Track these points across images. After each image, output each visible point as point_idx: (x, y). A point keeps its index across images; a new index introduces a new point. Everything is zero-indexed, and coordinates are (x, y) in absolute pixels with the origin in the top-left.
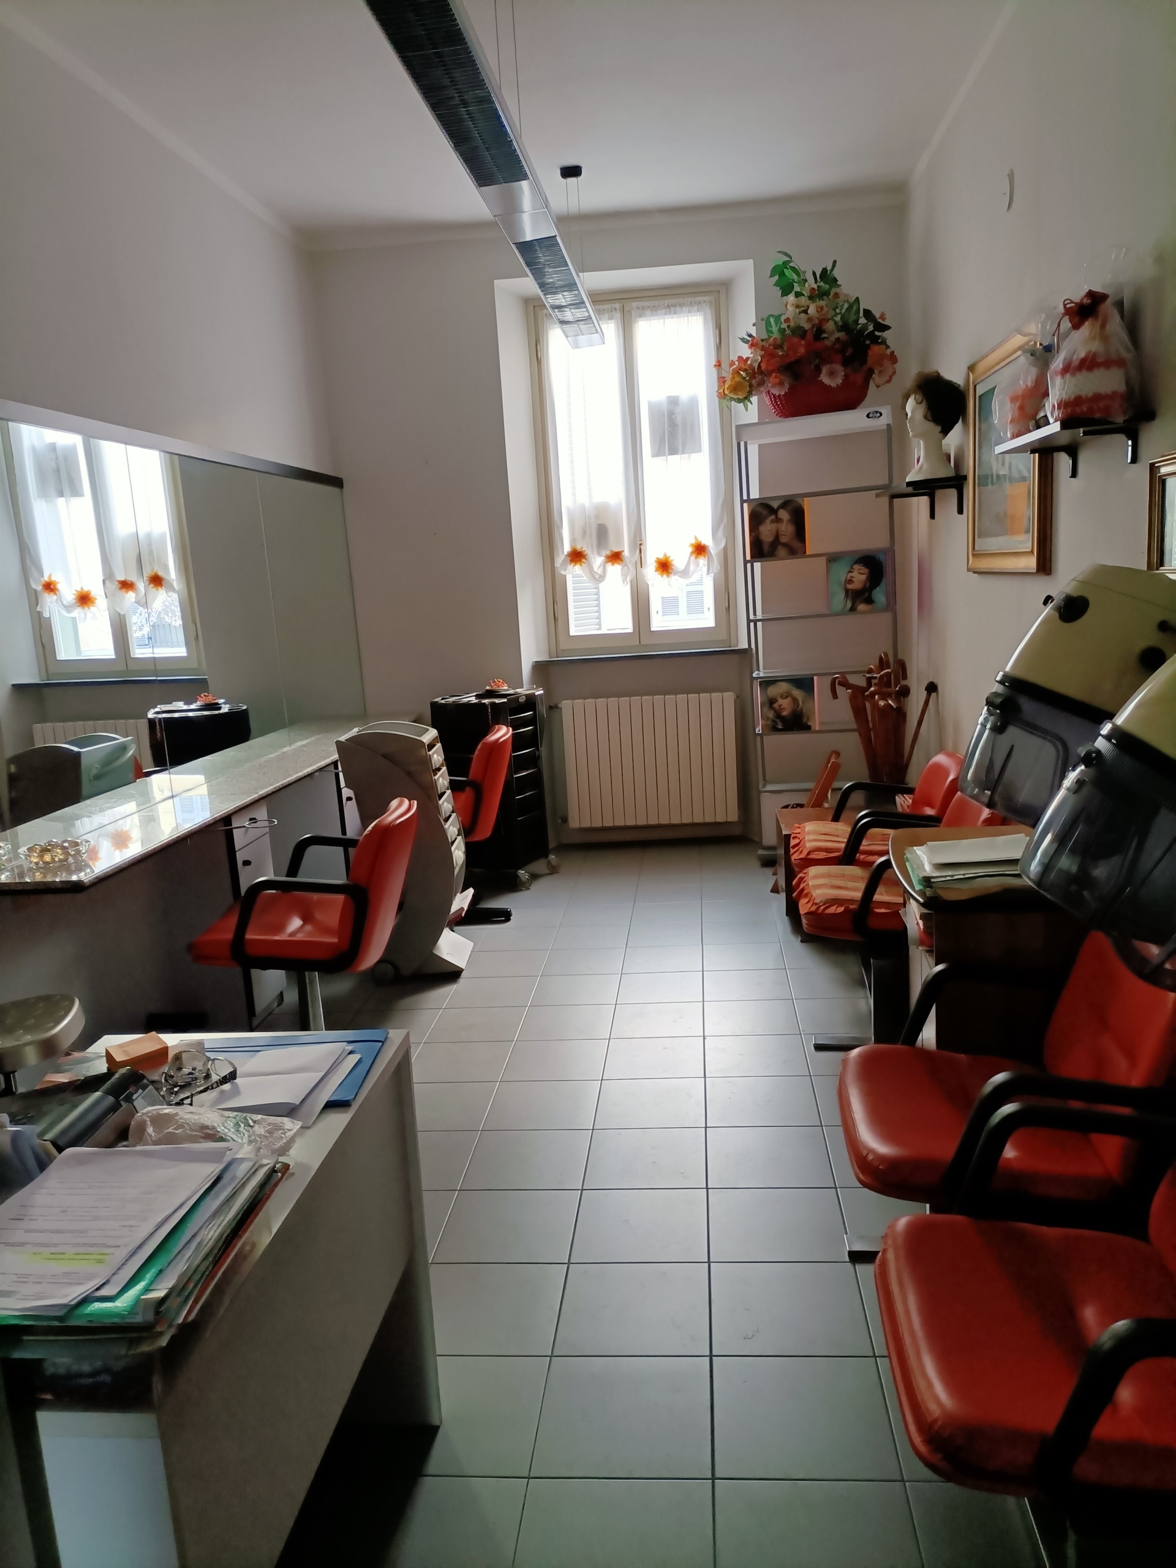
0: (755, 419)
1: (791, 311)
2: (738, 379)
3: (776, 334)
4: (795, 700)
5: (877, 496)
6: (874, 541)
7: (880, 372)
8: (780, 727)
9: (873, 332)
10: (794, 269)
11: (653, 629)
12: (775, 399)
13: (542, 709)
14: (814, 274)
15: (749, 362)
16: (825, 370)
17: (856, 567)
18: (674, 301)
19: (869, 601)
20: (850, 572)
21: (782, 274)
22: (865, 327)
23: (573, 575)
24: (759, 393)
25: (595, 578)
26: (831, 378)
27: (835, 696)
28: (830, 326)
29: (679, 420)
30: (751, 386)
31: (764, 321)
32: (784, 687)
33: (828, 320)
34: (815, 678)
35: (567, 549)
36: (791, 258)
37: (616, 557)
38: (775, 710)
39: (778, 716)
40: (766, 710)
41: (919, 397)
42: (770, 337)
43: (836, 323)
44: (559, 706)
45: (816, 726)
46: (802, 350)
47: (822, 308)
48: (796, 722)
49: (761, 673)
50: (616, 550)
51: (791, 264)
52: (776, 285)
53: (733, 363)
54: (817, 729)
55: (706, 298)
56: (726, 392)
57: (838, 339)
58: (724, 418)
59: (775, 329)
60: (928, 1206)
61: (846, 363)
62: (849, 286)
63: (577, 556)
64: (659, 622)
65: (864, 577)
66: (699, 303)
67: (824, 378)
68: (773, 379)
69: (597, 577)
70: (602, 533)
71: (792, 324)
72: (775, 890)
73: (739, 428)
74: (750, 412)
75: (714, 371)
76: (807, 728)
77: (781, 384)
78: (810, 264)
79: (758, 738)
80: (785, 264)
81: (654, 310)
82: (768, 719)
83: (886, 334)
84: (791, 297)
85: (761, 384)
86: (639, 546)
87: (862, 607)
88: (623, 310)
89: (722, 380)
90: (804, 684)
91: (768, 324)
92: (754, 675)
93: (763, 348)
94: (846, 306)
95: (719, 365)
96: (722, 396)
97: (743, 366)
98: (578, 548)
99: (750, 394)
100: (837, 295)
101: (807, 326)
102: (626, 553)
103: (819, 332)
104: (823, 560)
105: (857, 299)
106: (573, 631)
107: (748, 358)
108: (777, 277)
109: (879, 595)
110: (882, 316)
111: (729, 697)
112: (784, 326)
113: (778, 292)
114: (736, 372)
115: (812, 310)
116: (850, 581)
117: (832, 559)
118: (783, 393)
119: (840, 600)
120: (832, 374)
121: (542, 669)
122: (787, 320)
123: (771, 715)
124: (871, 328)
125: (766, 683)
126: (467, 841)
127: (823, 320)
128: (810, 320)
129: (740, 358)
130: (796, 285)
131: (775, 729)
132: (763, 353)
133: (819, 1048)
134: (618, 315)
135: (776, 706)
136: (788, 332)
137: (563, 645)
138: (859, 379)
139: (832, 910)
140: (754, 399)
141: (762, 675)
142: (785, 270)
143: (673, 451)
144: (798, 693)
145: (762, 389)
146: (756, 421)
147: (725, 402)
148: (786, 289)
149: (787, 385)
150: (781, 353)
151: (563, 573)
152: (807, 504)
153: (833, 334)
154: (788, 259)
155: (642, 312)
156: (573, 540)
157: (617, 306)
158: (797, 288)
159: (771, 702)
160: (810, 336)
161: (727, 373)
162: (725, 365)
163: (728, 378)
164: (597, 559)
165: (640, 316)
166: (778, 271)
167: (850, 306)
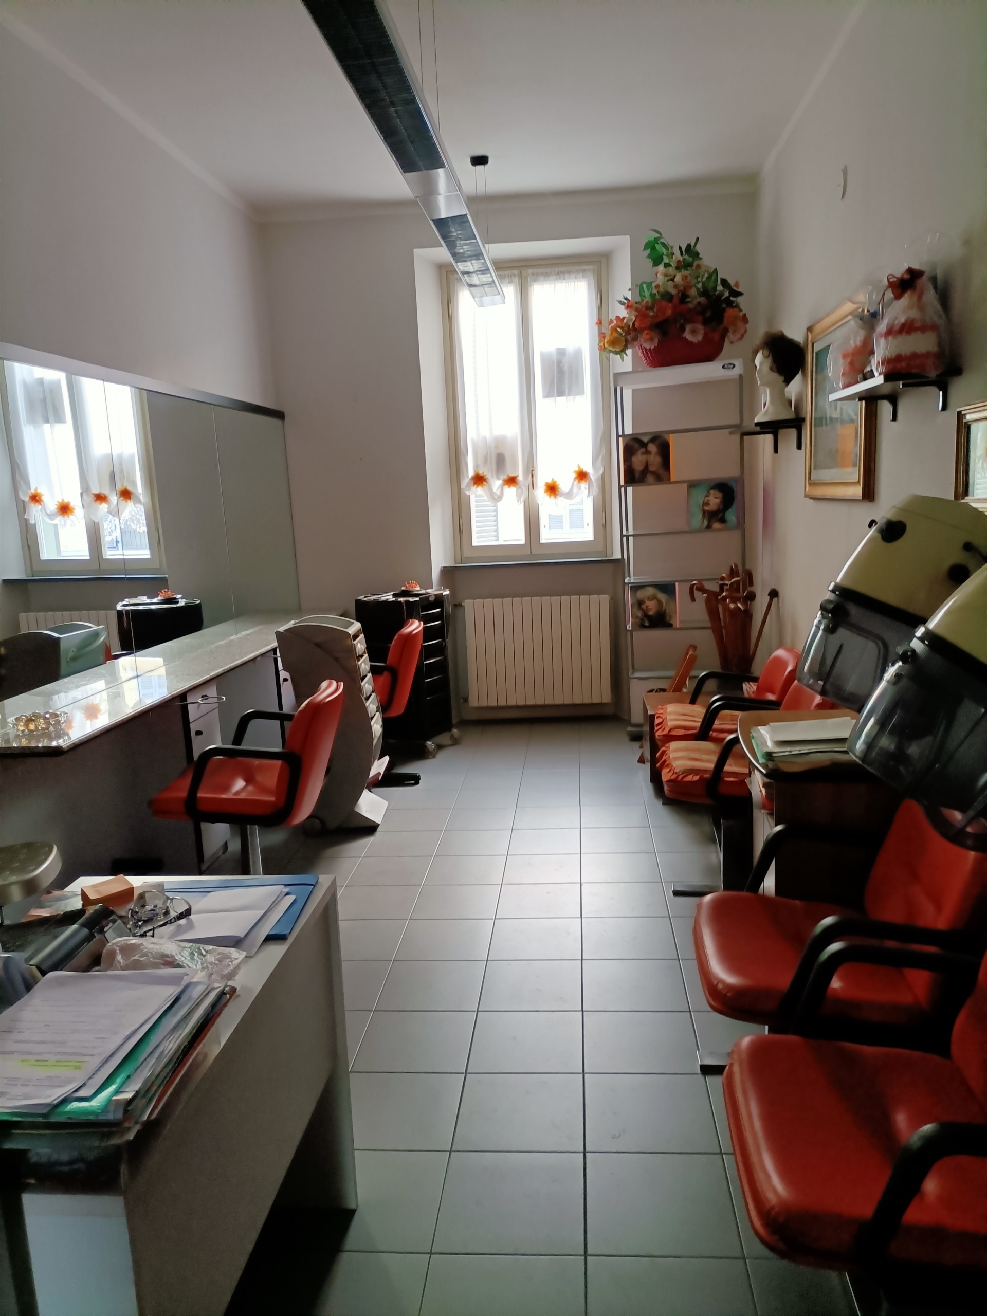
0: (629, 368)
1: (660, 280)
2: (615, 335)
3: (648, 299)
4: (660, 602)
5: (730, 433)
6: (726, 471)
7: (734, 331)
8: (647, 624)
9: (728, 298)
10: (664, 244)
11: (542, 541)
12: (646, 351)
13: (449, 607)
14: (680, 248)
15: (625, 321)
16: (688, 328)
17: (712, 492)
18: (563, 269)
19: (723, 520)
20: (707, 496)
21: (653, 248)
22: (722, 293)
23: (476, 495)
24: (633, 347)
25: (493, 498)
26: (694, 335)
27: (693, 599)
28: (693, 292)
29: (566, 367)
30: (626, 341)
31: (638, 287)
33: (691, 287)
34: (677, 584)
35: (471, 473)
36: (661, 234)
37: (512, 481)
38: (642, 610)
39: (646, 615)
40: (635, 610)
41: (767, 352)
42: (643, 300)
43: (698, 289)
44: (463, 604)
45: (677, 623)
46: (669, 312)
47: (686, 277)
48: (659, 621)
49: (631, 579)
50: (512, 475)
51: (662, 240)
52: (649, 257)
53: (611, 321)
54: (678, 626)
55: (590, 267)
56: (606, 346)
57: (699, 303)
58: (604, 366)
59: (647, 293)
60: (767, 1027)
61: (706, 323)
62: (709, 259)
63: (479, 480)
64: (548, 535)
65: (718, 501)
66: (584, 271)
67: (688, 335)
68: (645, 335)
69: (496, 497)
70: (500, 461)
71: (661, 290)
72: (641, 760)
73: (616, 375)
74: (625, 362)
75: (596, 328)
76: (669, 626)
77: (651, 339)
78: (677, 240)
79: (629, 634)
80: (656, 240)
81: (547, 276)
82: (637, 617)
83: (739, 300)
84: (661, 268)
85: (635, 339)
86: (531, 472)
87: (716, 525)
88: (519, 274)
89: (602, 335)
90: (667, 588)
91: (642, 290)
92: (626, 581)
93: (637, 310)
94: (706, 275)
95: (600, 323)
96: (602, 349)
97: (620, 324)
98: (481, 473)
99: (626, 347)
100: (699, 267)
101: (673, 291)
102: (520, 478)
103: (684, 296)
104: (685, 486)
105: (716, 271)
106: (475, 543)
107: (624, 318)
108: (649, 251)
109: (731, 516)
110: (737, 284)
111: (605, 599)
112: (655, 291)
113: (650, 263)
114: (614, 329)
115: (678, 278)
116: (707, 504)
117: (692, 485)
118: (653, 347)
119: (698, 520)
120: (694, 332)
121: (447, 573)
122: (657, 287)
123: (640, 614)
124: (727, 294)
125: (636, 588)
126: (384, 716)
127: (687, 287)
128: (676, 286)
129: (618, 318)
130: (665, 257)
131: (642, 626)
132: (636, 313)
133: (677, 894)
134: (516, 280)
135: (644, 606)
136: (657, 296)
137: (467, 553)
138: (716, 336)
139: (689, 778)
140: (629, 351)
141: (632, 581)
142: (656, 245)
143: (561, 393)
144: (662, 597)
145: (636, 343)
146: (630, 370)
147: (605, 354)
148: (657, 261)
149: (656, 341)
150: (651, 314)
151: (467, 493)
152: (673, 440)
153: (695, 298)
154: (658, 235)
155: (536, 278)
156: (476, 466)
157: (516, 272)
158: (666, 260)
159: (640, 603)
160: (676, 300)
161: (607, 330)
162: (605, 323)
163: (608, 332)
164: (496, 484)
165: (535, 281)
166: (651, 246)
167: (709, 278)
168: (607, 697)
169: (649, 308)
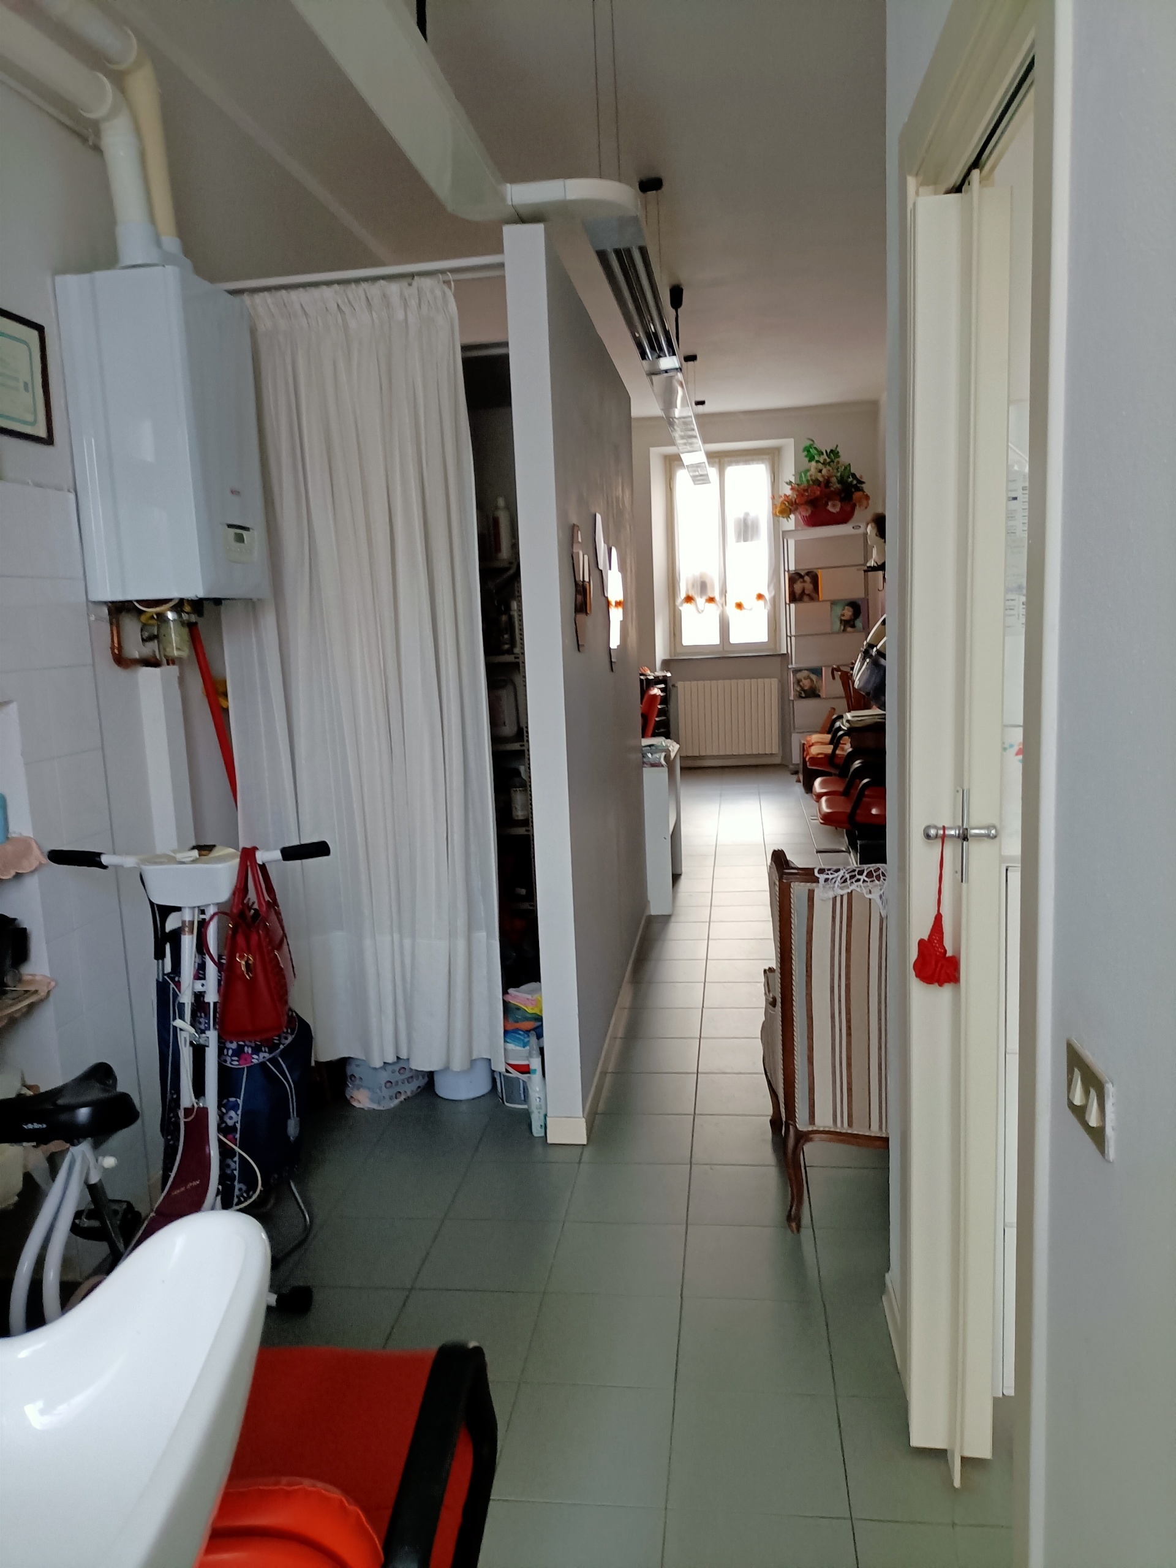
1: (813, 471)
2: (783, 507)
3: (805, 483)
4: (812, 680)
5: (858, 570)
7: (859, 506)
9: (856, 484)
10: (815, 448)
11: (731, 642)
12: (803, 517)
13: (670, 684)
14: (826, 452)
15: (790, 497)
16: (830, 503)
18: (750, 459)
21: (809, 451)
22: (852, 482)
23: (686, 610)
24: (795, 514)
25: (698, 611)
26: (834, 508)
27: (834, 678)
28: (834, 480)
29: (749, 523)
30: (790, 509)
31: (798, 474)
32: (806, 673)
33: (832, 476)
34: (823, 669)
35: (683, 595)
36: (813, 441)
37: (711, 600)
42: (802, 484)
43: (837, 477)
44: (676, 685)
46: (818, 493)
47: (829, 471)
50: (712, 596)
51: (815, 446)
52: (806, 456)
53: (781, 496)
55: (767, 457)
56: (778, 514)
57: (837, 487)
58: (776, 525)
59: (804, 480)
61: (842, 500)
62: (844, 458)
63: (689, 599)
64: (735, 638)
66: (763, 460)
67: (830, 508)
68: (801, 509)
69: (700, 611)
70: (703, 586)
71: (814, 478)
72: (798, 781)
73: (784, 532)
74: (790, 523)
75: (771, 500)
77: (807, 510)
78: (826, 447)
80: (811, 446)
81: (737, 463)
83: (863, 485)
84: (813, 463)
85: (796, 509)
86: (724, 592)
88: (720, 462)
89: (774, 505)
91: (801, 476)
93: (798, 491)
94: (843, 469)
95: (773, 498)
96: (774, 515)
97: (786, 498)
98: (690, 594)
99: (790, 514)
100: (838, 462)
101: (821, 479)
102: (717, 598)
103: (828, 482)
104: (829, 604)
105: (849, 464)
106: (684, 643)
107: (789, 495)
108: (806, 453)
110: (861, 477)
111: (774, 682)
112: (809, 478)
113: (807, 459)
114: (783, 503)
115: (824, 472)
118: (807, 515)
120: (834, 506)
121: (667, 664)
122: (811, 476)
124: (855, 482)
127: (829, 478)
128: (823, 476)
129: (785, 495)
130: (816, 457)
132: (797, 493)
134: (717, 465)
136: (811, 483)
137: (679, 650)
138: (848, 508)
140: (792, 516)
142: (811, 450)
143: (745, 540)
145: (797, 512)
146: (793, 528)
147: (776, 518)
148: (812, 459)
149: (810, 512)
150: (807, 494)
151: (680, 608)
153: (835, 485)
154: (811, 442)
156: (687, 590)
157: (717, 460)
159: (798, 682)
160: (822, 485)
161: (779, 501)
162: (777, 497)
163: (779, 505)
164: (701, 601)
165: (729, 465)
166: (807, 450)
167: (846, 468)
168: (775, 750)
169: (806, 490)
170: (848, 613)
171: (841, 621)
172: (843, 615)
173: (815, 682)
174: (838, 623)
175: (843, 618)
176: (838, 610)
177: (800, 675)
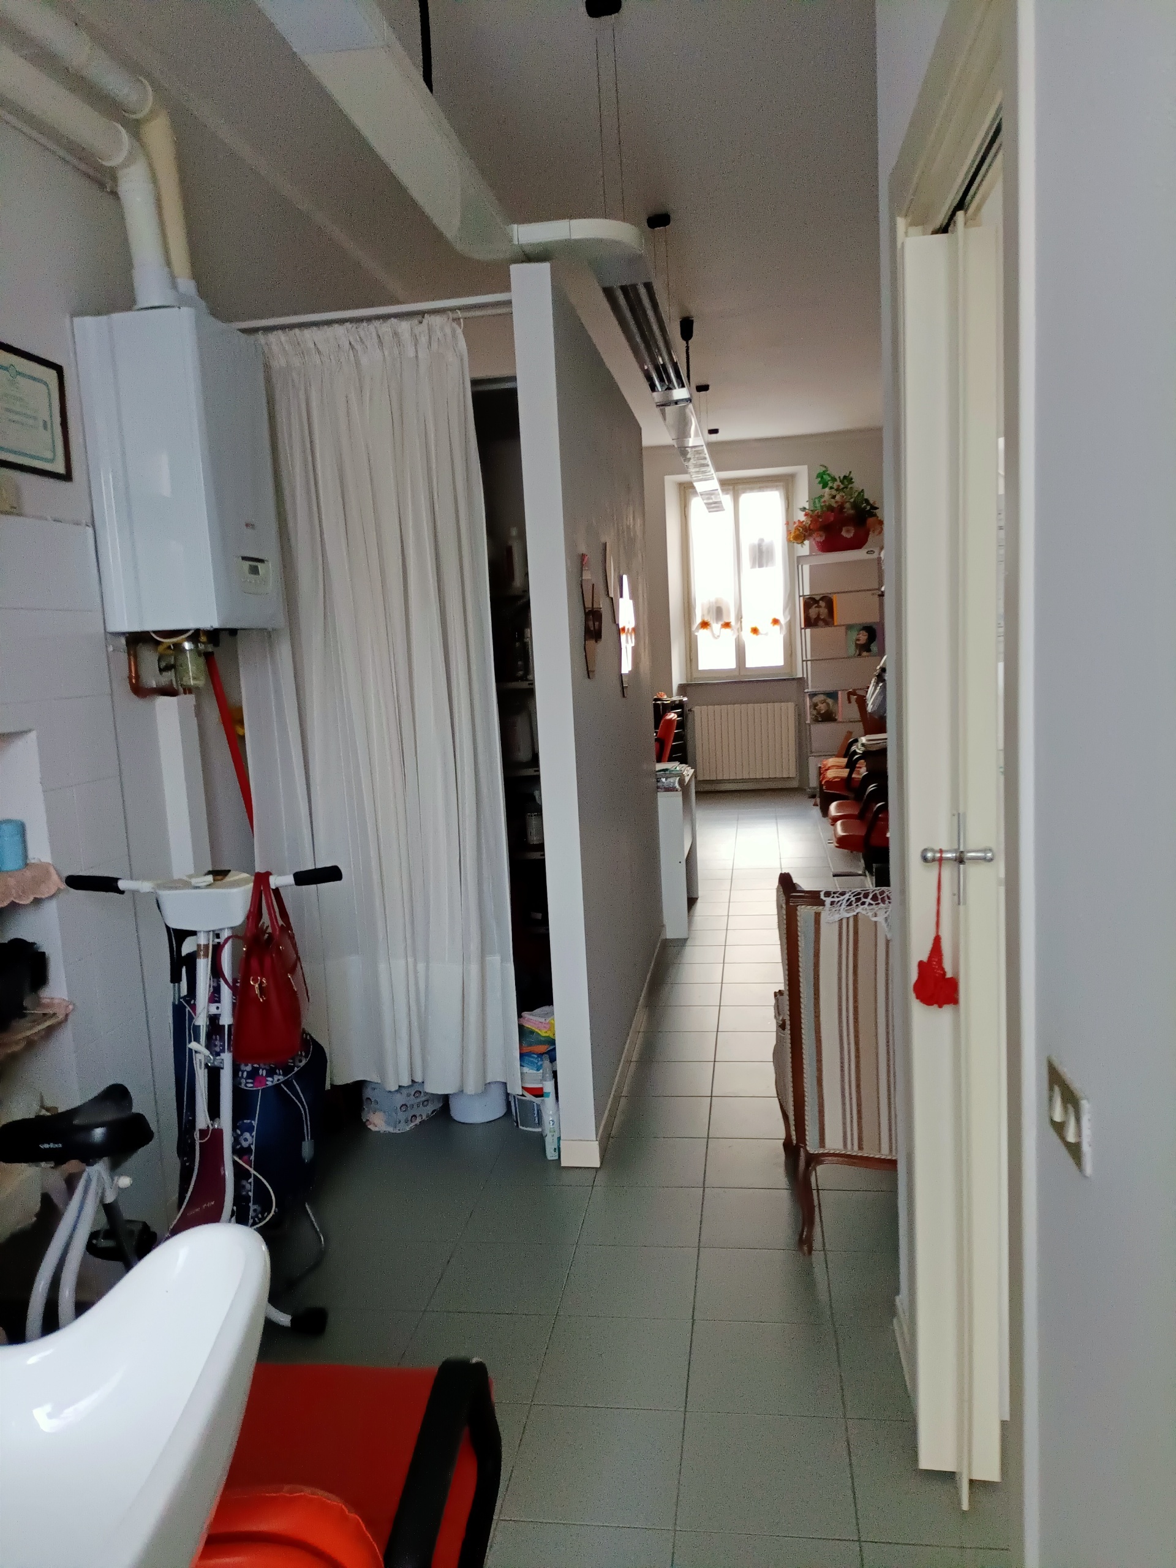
0: (807, 553)
1: (827, 497)
2: (797, 532)
3: (818, 509)
4: (828, 704)
5: (872, 594)
7: (874, 531)
9: (869, 510)
10: (829, 475)
11: (747, 666)
12: (818, 543)
13: (686, 709)
14: (840, 477)
15: (804, 523)
16: (844, 529)
18: (761, 485)
21: (822, 478)
22: (865, 508)
23: (702, 635)
24: (808, 540)
25: (714, 637)
26: (847, 533)
27: (849, 701)
28: (848, 505)
29: (764, 549)
30: (805, 536)
31: (812, 500)
32: (822, 697)
33: (846, 502)
35: (698, 620)
36: (827, 469)
37: (727, 625)
42: (815, 510)
43: (850, 504)
44: (695, 707)
46: (832, 519)
47: (843, 496)
50: (727, 621)
51: (828, 472)
52: (820, 483)
53: (795, 523)
55: (782, 484)
56: (792, 538)
57: (851, 513)
58: (790, 552)
59: (818, 505)
61: (855, 526)
62: (858, 484)
63: (705, 625)
64: (751, 662)
66: (777, 486)
67: (844, 533)
68: (817, 533)
69: (716, 636)
70: (719, 612)
71: (827, 504)
73: (799, 558)
74: (805, 549)
75: (785, 526)
77: (821, 536)
78: (838, 473)
80: (824, 472)
81: (752, 489)
83: (877, 511)
84: (827, 490)
85: (810, 535)
86: (739, 618)
88: (734, 488)
89: (789, 532)
91: (815, 503)
93: (811, 516)
94: (856, 494)
95: (787, 524)
96: (789, 541)
97: (800, 525)
98: (706, 619)
99: (804, 540)
100: (852, 488)
101: (835, 505)
102: (733, 623)
103: (841, 507)
104: (844, 628)
105: (862, 492)
106: (701, 668)
107: (803, 521)
108: (820, 479)
110: (874, 503)
111: (792, 704)
112: (823, 505)
113: (820, 487)
114: (797, 529)
115: (838, 498)
118: (822, 541)
120: (848, 531)
121: (683, 689)
122: (824, 502)
124: (868, 508)
127: (844, 501)
128: (836, 502)
129: (799, 521)
130: (829, 482)
132: (811, 519)
134: (731, 492)
136: (824, 509)
137: (695, 675)
138: (862, 534)
140: (807, 542)
142: (824, 476)
143: (761, 566)
145: (810, 538)
147: (791, 544)
148: (825, 486)
149: (824, 536)
150: (821, 520)
151: (696, 634)
153: (849, 511)
154: (825, 469)
156: (703, 616)
157: (731, 487)
158: (830, 484)
160: (836, 511)
161: (793, 527)
162: (791, 523)
163: (793, 531)
164: (716, 626)
165: (744, 493)
166: (820, 476)
167: (859, 493)
168: (793, 773)
169: (819, 516)
170: (863, 637)
171: (856, 644)
172: (858, 640)
173: (831, 706)
174: (854, 646)
175: (858, 642)
176: (854, 635)
177: (816, 699)
